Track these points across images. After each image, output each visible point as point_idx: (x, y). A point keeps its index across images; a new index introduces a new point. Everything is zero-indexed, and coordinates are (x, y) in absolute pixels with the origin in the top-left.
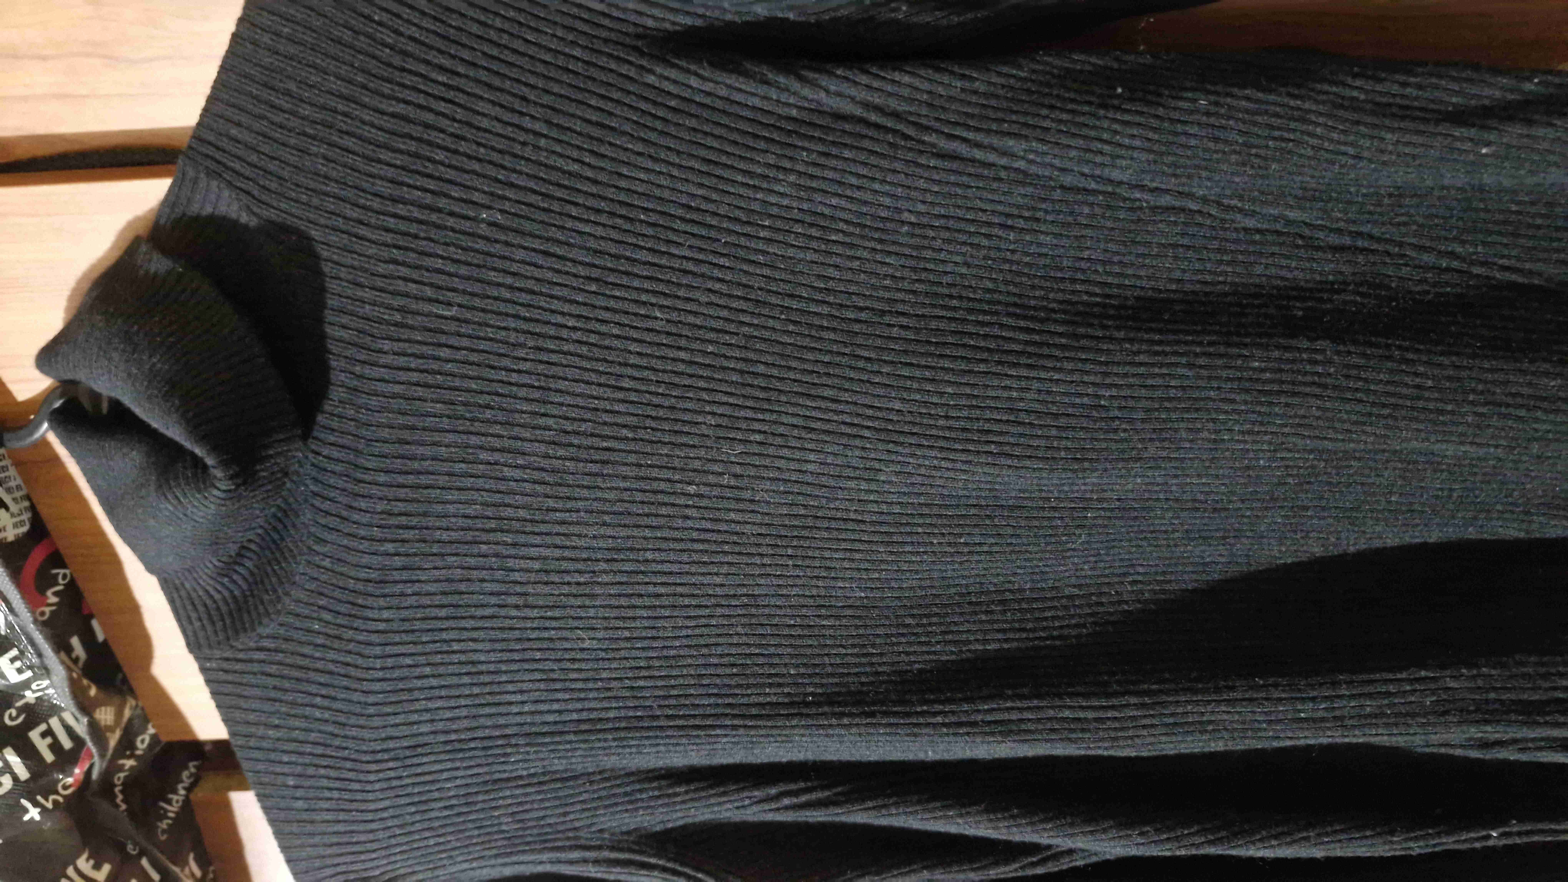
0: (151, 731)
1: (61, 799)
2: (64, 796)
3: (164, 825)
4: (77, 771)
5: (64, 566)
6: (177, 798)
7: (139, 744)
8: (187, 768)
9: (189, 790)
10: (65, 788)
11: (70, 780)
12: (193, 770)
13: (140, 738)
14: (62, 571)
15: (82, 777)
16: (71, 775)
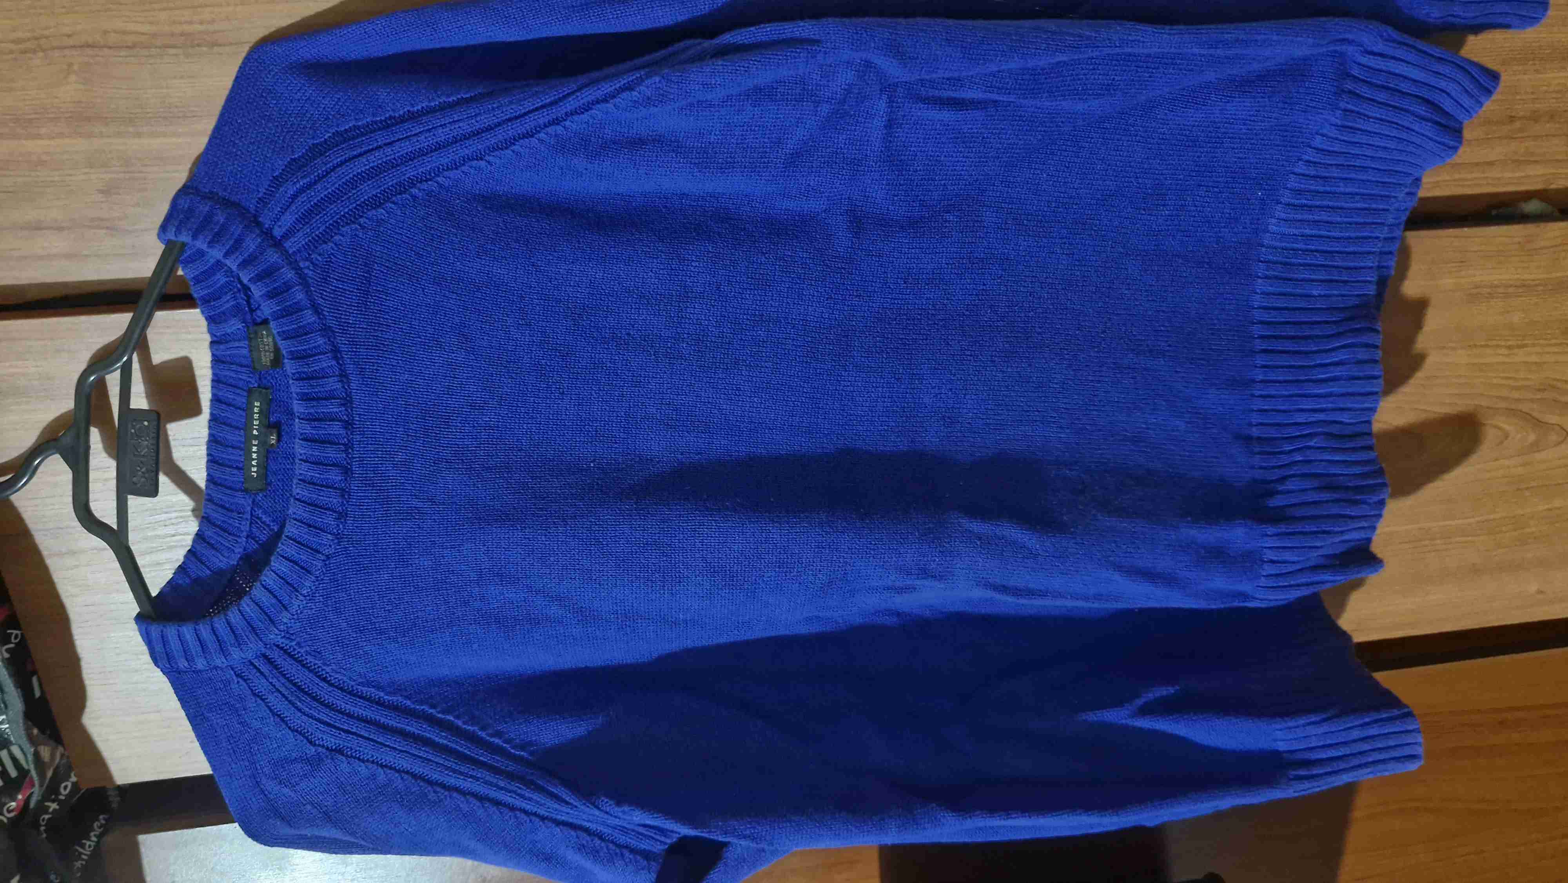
0: (74, 779)
1: (5, 820)
2: (8, 819)
3: (78, 864)
4: (20, 797)
5: (17, 627)
6: (90, 844)
7: (62, 790)
8: (98, 820)
9: (100, 837)
10: (9, 811)
11: (14, 804)
12: (103, 822)
13: (63, 785)
14: (15, 632)
15: (22, 803)
16: (14, 799)
